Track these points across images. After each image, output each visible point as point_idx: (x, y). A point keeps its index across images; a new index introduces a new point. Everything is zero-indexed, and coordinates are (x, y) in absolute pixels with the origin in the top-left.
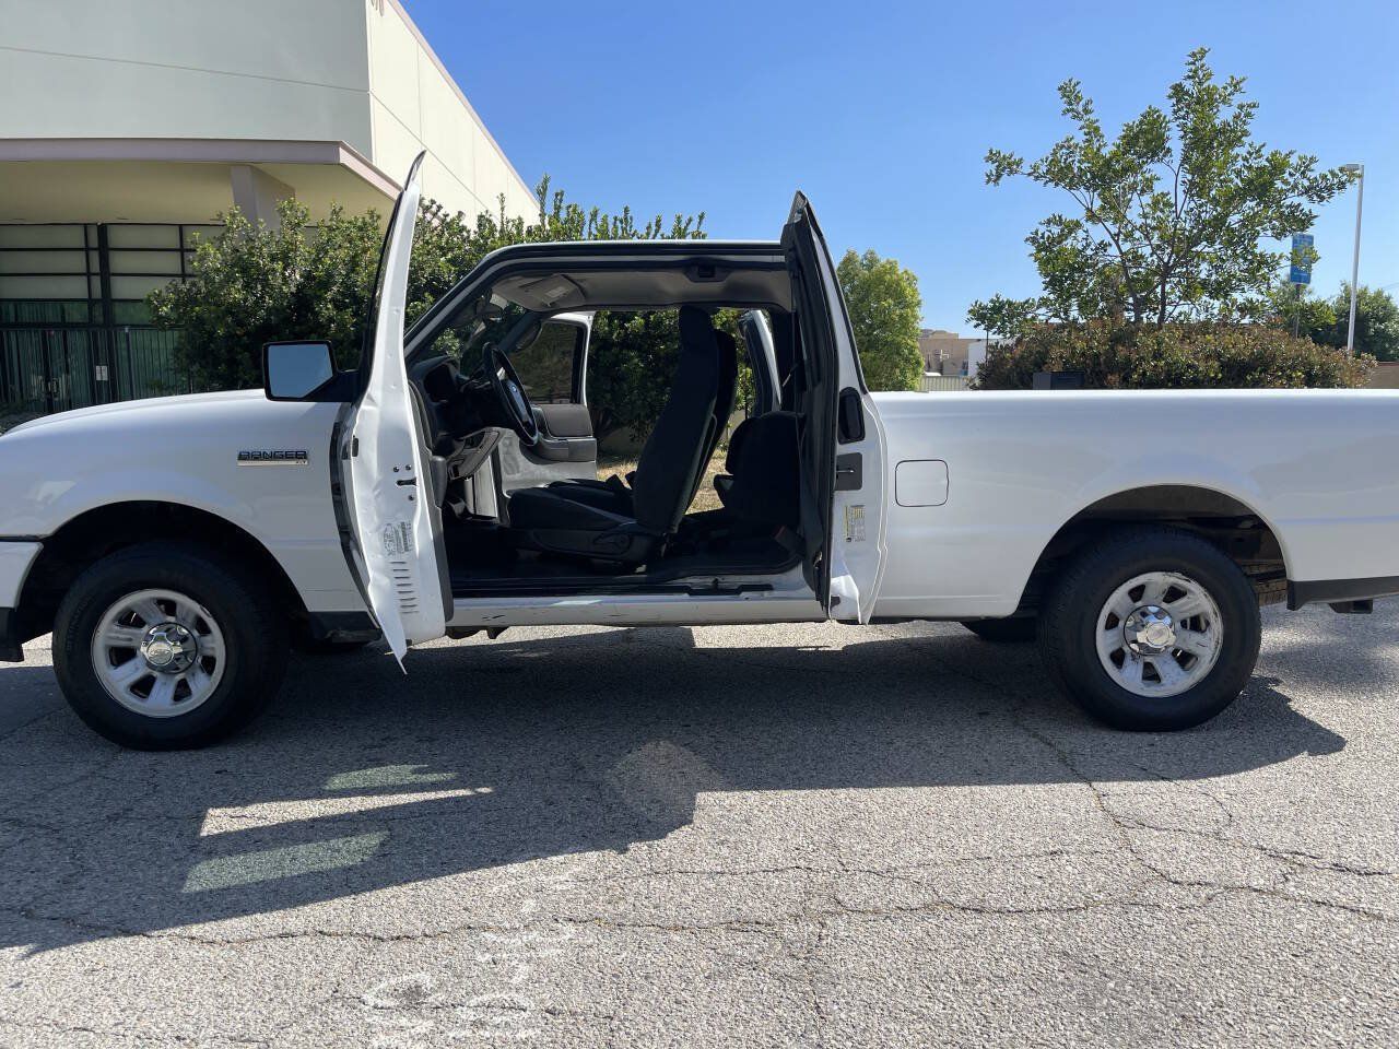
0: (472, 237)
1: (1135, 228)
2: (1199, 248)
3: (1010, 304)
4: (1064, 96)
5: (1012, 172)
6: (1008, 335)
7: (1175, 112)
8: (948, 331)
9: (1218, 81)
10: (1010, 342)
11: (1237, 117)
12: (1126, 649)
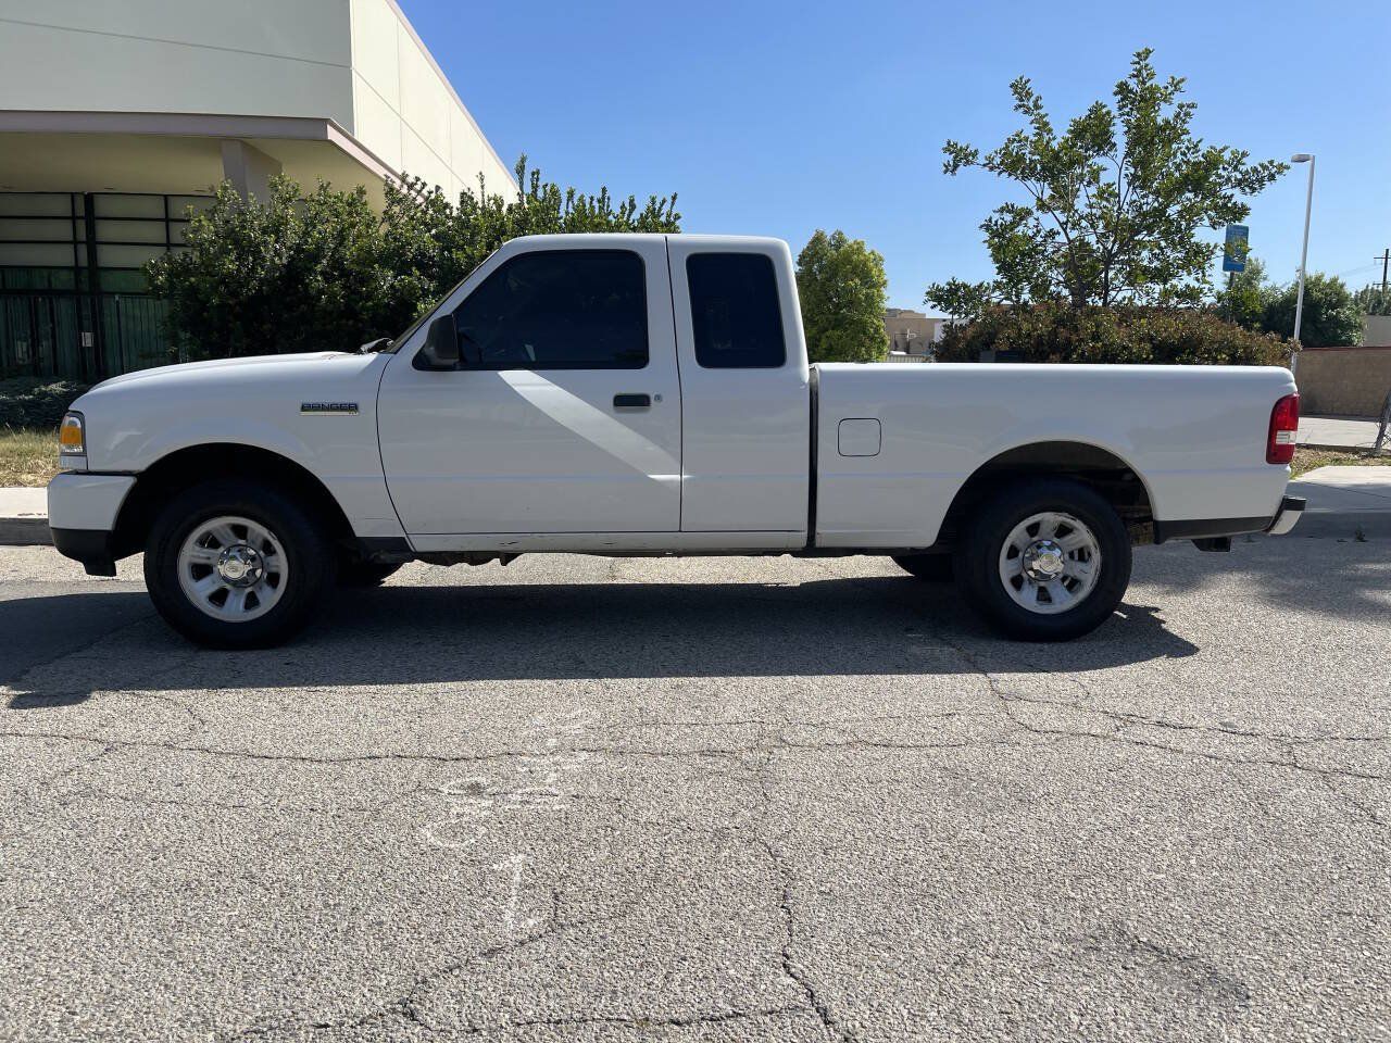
0: (455, 213)
1: (1081, 217)
2: (1140, 237)
3: (965, 286)
4: (1016, 92)
5: (967, 163)
6: (963, 316)
7: (1120, 109)
8: (916, 311)
9: (1160, 81)
10: (964, 322)
11: (1177, 116)
12: (1024, 575)
